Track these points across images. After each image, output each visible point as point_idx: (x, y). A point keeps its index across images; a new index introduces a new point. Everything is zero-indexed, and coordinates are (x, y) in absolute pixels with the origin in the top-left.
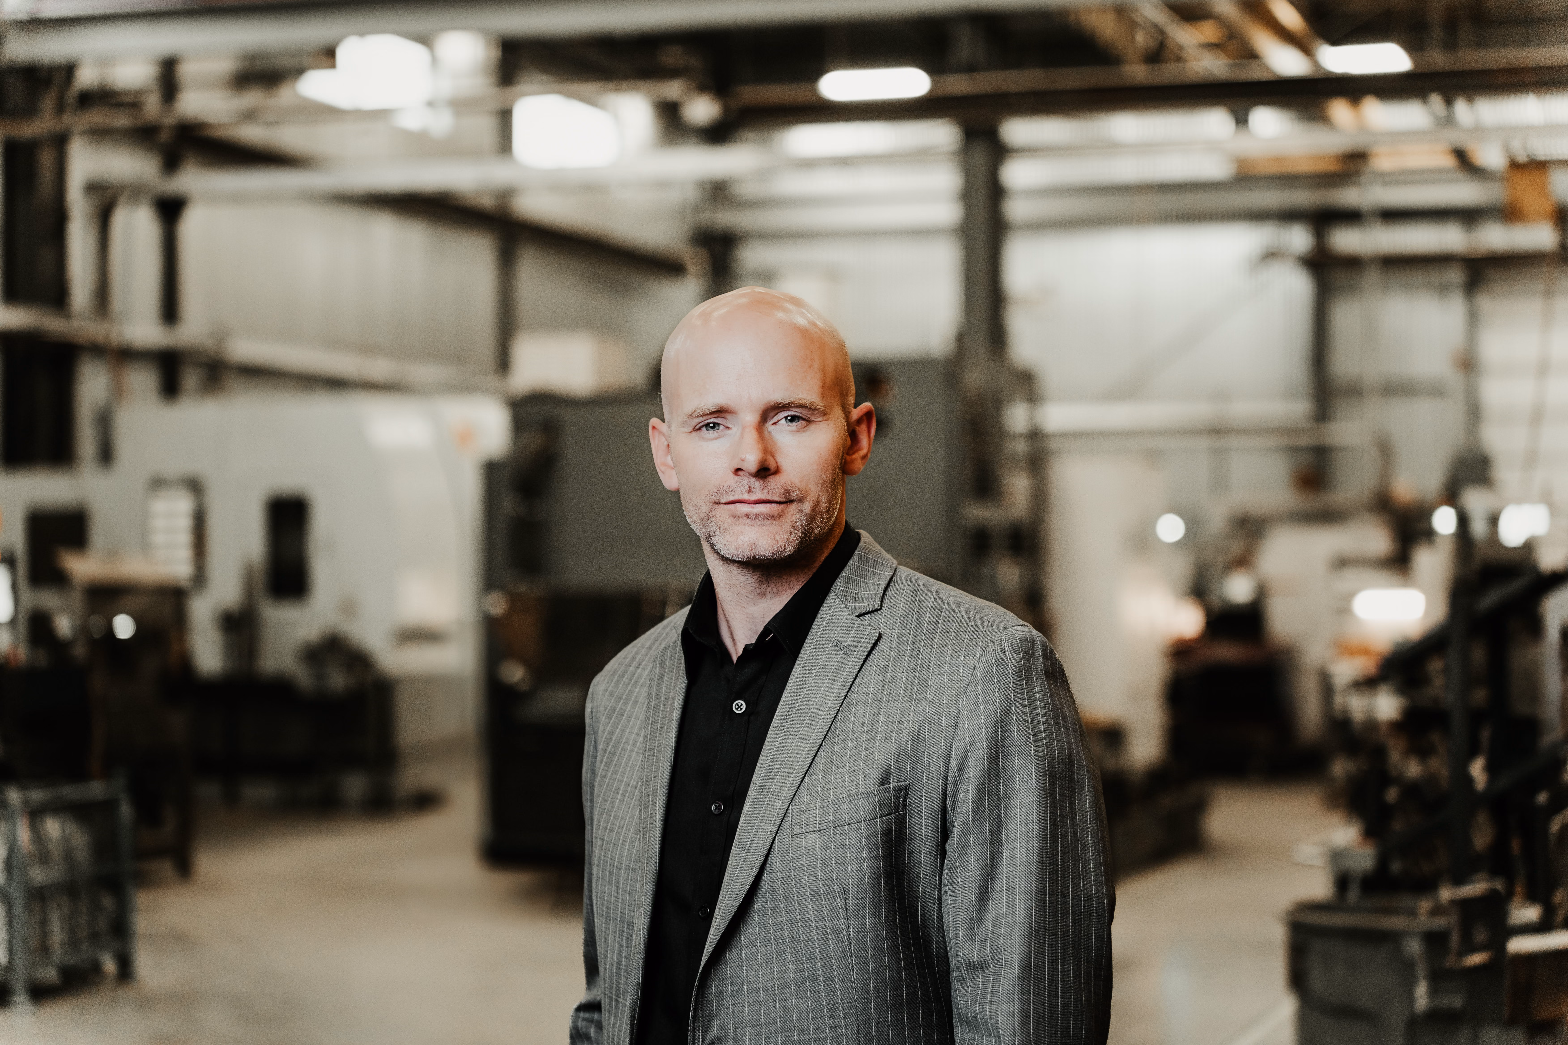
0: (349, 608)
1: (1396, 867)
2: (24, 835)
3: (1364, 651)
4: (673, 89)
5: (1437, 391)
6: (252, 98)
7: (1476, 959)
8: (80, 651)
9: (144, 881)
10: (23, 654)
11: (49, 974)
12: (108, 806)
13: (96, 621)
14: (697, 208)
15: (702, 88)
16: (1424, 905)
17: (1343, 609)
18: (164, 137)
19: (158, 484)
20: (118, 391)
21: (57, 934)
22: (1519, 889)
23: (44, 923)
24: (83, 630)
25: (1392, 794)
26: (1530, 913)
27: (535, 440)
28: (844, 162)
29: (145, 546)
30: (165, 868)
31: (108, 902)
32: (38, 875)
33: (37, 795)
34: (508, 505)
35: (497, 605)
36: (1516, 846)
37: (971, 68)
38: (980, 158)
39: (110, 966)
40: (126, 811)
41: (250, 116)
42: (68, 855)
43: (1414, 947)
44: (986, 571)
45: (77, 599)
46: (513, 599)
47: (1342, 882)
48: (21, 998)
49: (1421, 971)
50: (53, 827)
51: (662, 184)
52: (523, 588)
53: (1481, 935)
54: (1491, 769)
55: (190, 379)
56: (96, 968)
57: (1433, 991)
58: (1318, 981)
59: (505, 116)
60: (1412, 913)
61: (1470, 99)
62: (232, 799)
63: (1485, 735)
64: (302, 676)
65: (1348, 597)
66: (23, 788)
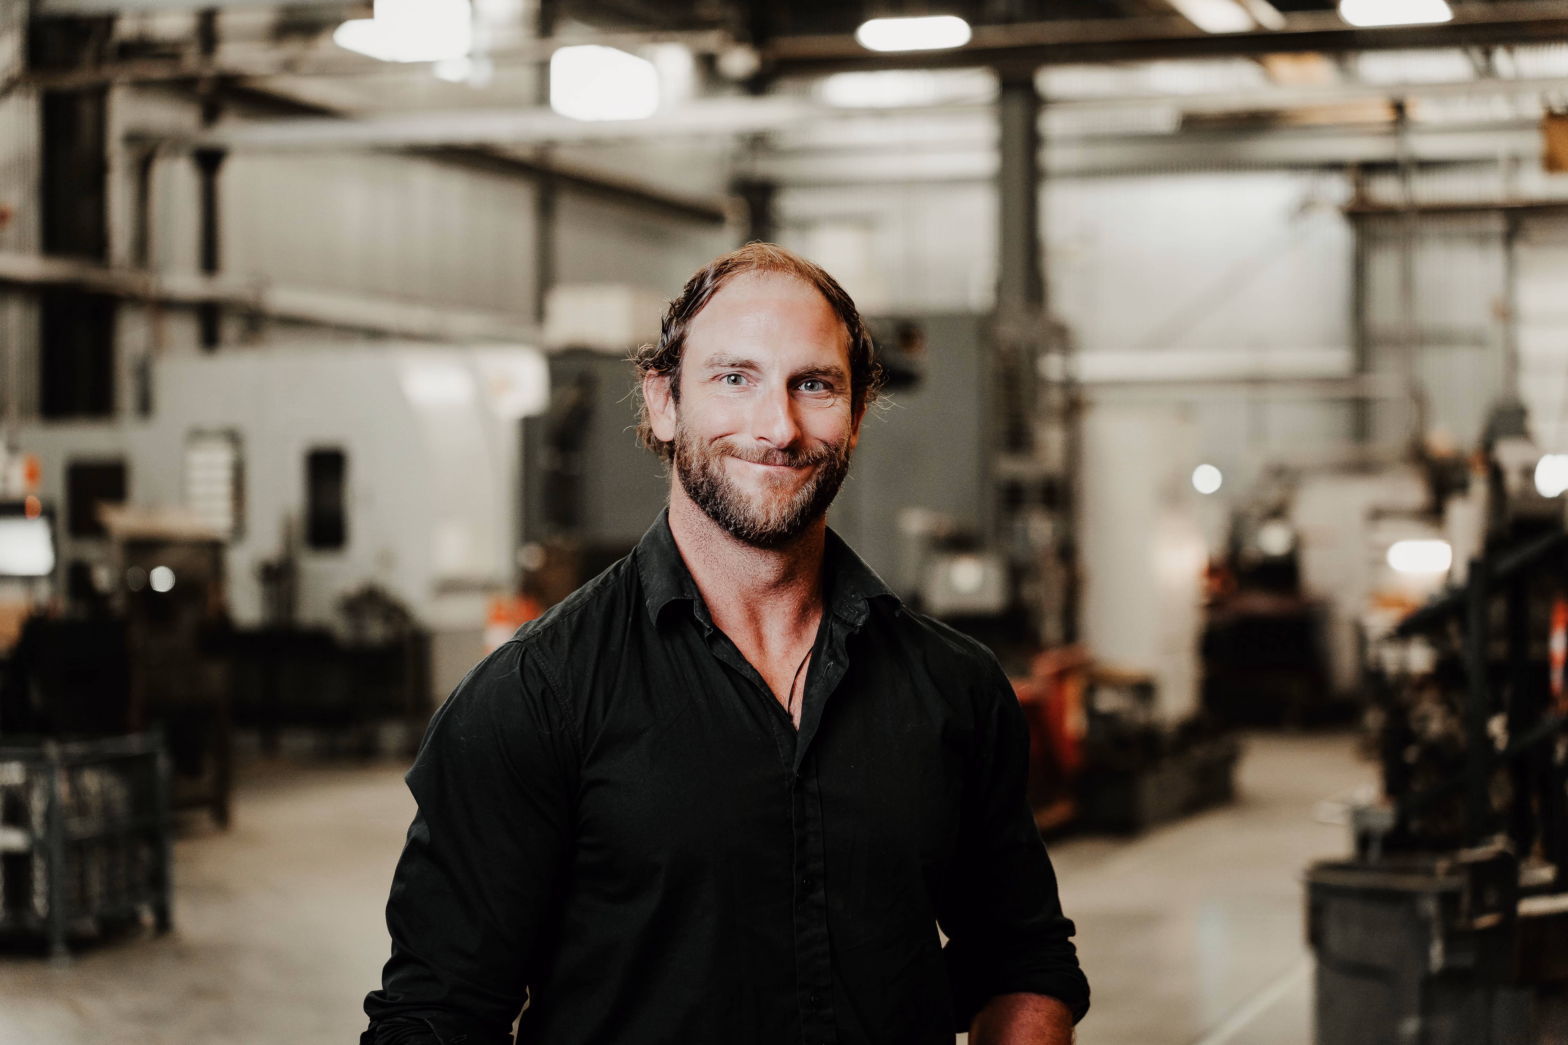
0: (387, 559)
1: (1415, 825)
2: (62, 789)
3: (1400, 603)
4: (711, 41)
5: (1477, 341)
6: (292, 49)
7: (1486, 921)
8: (118, 603)
9: (182, 831)
10: (63, 606)
11: (88, 926)
12: (146, 760)
13: (134, 573)
14: (736, 158)
15: (740, 39)
16: (1442, 865)
17: (1379, 562)
18: (203, 89)
19: (197, 435)
20: (157, 344)
21: (96, 886)
22: (1537, 847)
23: (82, 877)
24: (123, 582)
25: (1412, 754)
26: (1545, 874)
27: (571, 395)
28: (879, 113)
29: (184, 498)
30: (203, 818)
31: (145, 853)
32: (77, 827)
33: (75, 749)
34: (544, 458)
35: (533, 557)
36: (1535, 804)
37: (1008, 20)
38: (1017, 110)
39: (147, 917)
40: (163, 764)
41: (289, 67)
42: (107, 808)
43: (1430, 907)
44: (1019, 525)
45: (115, 552)
46: (549, 551)
47: (1364, 840)
48: (59, 948)
49: (1436, 930)
50: (91, 781)
51: (700, 136)
52: (558, 541)
53: (1491, 897)
54: (1512, 728)
55: (230, 329)
56: (134, 920)
57: (1448, 950)
58: (1334, 939)
59: (543, 67)
60: (1430, 872)
61: (1510, 50)
62: (270, 748)
63: (1507, 694)
64: (341, 627)
65: (1384, 549)
66: (61, 740)
